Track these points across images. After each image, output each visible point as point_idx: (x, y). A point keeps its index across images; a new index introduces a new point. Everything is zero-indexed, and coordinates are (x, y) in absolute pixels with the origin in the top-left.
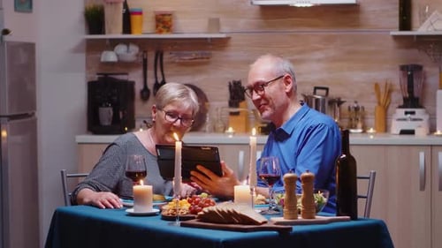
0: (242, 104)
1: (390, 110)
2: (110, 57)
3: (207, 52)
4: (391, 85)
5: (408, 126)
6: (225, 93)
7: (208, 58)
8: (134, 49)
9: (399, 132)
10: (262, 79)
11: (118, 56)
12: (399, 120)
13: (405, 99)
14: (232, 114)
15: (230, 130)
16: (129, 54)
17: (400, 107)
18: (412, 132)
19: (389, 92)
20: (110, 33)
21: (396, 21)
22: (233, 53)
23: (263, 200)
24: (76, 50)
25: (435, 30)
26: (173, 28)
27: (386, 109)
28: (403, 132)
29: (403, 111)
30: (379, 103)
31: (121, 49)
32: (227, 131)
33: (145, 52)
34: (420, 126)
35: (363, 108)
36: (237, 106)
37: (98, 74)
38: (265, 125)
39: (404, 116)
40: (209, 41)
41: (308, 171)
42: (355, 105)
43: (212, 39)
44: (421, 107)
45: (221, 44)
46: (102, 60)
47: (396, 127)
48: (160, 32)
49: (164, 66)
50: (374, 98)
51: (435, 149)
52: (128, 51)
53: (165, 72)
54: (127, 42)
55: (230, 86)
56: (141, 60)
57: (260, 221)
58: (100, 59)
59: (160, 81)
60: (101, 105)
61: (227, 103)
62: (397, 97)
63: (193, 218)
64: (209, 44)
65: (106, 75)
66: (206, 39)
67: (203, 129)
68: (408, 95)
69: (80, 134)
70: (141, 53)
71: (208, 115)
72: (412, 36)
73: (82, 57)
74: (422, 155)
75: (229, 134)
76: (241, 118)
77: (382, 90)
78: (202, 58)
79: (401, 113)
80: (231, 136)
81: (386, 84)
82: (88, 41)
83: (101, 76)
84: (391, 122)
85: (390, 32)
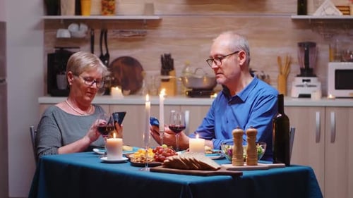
0: (171, 73)
1: (290, 78)
2: (65, 34)
3: (144, 30)
4: (291, 58)
5: (305, 91)
6: (158, 63)
7: (144, 36)
8: (84, 28)
9: (298, 96)
10: (220, 52)
11: (71, 33)
12: (298, 86)
13: (302, 70)
14: (164, 80)
16: (80, 32)
17: (298, 76)
18: (308, 96)
19: (289, 63)
20: (65, 14)
21: (295, 7)
22: (164, 32)
24: (37, 28)
25: (327, 15)
26: (116, 11)
27: (286, 77)
28: (302, 96)
29: (301, 79)
30: (281, 73)
31: (74, 27)
33: (93, 30)
34: (315, 92)
35: (268, 76)
36: (168, 74)
37: (56, 48)
38: (191, 90)
39: (302, 83)
40: (145, 22)
42: (262, 74)
43: (147, 20)
44: (315, 76)
45: (154, 24)
46: (58, 36)
47: (296, 92)
48: (105, 14)
49: (108, 41)
50: (276, 69)
51: (328, 110)
52: (79, 29)
53: (109, 47)
54: (78, 22)
55: (162, 58)
56: (89, 37)
57: (216, 168)
58: (56, 35)
59: (104, 53)
60: (59, 74)
61: (159, 72)
62: (296, 68)
63: (160, 165)
64: (145, 25)
65: (62, 48)
66: (142, 20)
67: (140, 92)
68: (304, 67)
69: (41, 96)
70: (90, 31)
71: (144, 81)
72: (307, 20)
73: (40, 34)
74: (318, 114)
76: (170, 84)
77: (284, 62)
78: (139, 36)
79: (299, 80)
81: (287, 57)
82: (45, 20)
83: (58, 49)
84: (291, 88)
85: (290, 15)
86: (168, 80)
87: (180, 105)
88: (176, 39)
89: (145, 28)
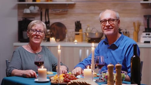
0: (80, 30)
1: (139, 33)
2: (28, 11)
3: (67, 9)
4: (140, 23)
6: (74, 25)
7: (67, 12)
8: (37, 8)
9: (143, 42)
11: (30, 11)
12: (144, 37)
13: (146, 29)
14: (76, 34)
15: (76, 41)
16: (35, 10)
17: (144, 32)
18: (149, 42)
19: (139, 25)
20: (27, 1)
22: (77, 10)
23: (96, 75)
24: (14, 8)
27: (138, 32)
28: (145, 42)
29: (145, 33)
30: (135, 30)
31: (32, 8)
32: (74, 41)
33: (41, 9)
35: (129, 32)
36: (78, 31)
37: (23, 18)
38: (90, 39)
39: (145, 36)
40: (67, 5)
41: (119, 64)
42: (126, 31)
45: (72, 6)
47: (142, 40)
48: (48, 1)
49: (49, 15)
50: (133, 28)
52: (35, 9)
53: (50, 17)
54: (34, 5)
55: (76, 23)
56: (40, 13)
58: (23, 12)
59: (47, 21)
60: (24, 31)
61: (74, 30)
62: (142, 28)
64: (67, 6)
65: (26, 18)
66: (66, 4)
67: (65, 40)
68: (147, 27)
70: (40, 9)
71: (66, 35)
72: (148, 3)
73: (16, 11)
75: (75, 42)
76: (80, 36)
77: (136, 25)
78: (64, 12)
79: (144, 34)
80: (76, 44)
81: (138, 23)
82: (19, 4)
83: (24, 19)
84: (140, 38)
85: (140, 1)
86: (78, 34)
87: (84, 47)
88: (83, 14)
89: (67, 8)
